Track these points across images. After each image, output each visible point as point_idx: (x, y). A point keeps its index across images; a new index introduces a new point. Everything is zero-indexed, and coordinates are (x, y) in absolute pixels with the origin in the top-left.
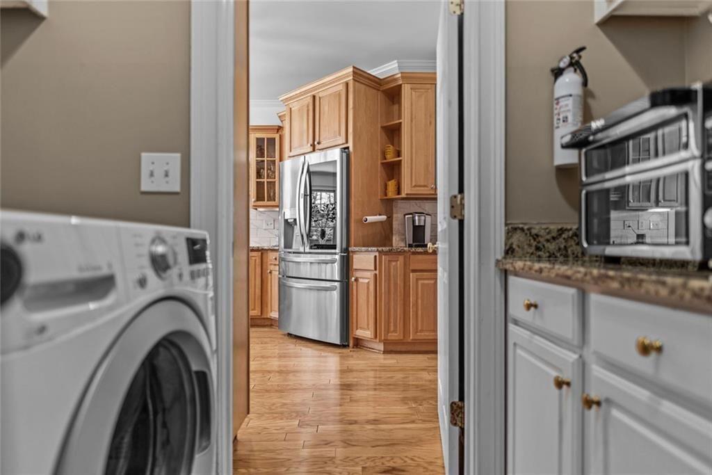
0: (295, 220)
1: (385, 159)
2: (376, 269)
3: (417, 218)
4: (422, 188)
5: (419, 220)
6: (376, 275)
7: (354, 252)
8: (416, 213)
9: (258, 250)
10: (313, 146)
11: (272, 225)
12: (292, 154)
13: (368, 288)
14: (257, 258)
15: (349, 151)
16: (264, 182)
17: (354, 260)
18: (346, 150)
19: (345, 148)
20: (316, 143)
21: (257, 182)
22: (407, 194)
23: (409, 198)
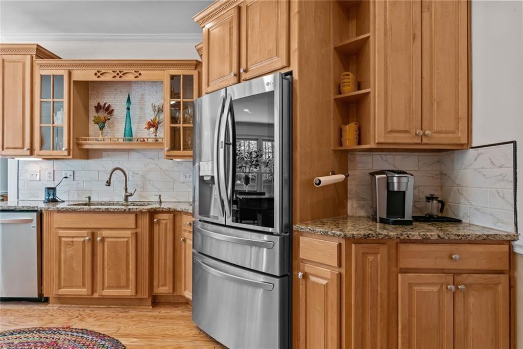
0: (213, 177)
1: (340, 93)
2: (340, 265)
3: (395, 180)
4: (402, 135)
5: (399, 183)
6: (340, 274)
7: (302, 234)
8: (394, 172)
9: (169, 211)
10: (238, 76)
11: (191, 177)
12: (209, 90)
13: (326, 294)
14: (168, 221)
15: (292, 78)
16: (180, 128)
17: (301, 244)
18: (288, 77)
19: (286, 74)
20: (242, 71)
21: (171, 128)
22: (378, 143)
23: (381, 149)
